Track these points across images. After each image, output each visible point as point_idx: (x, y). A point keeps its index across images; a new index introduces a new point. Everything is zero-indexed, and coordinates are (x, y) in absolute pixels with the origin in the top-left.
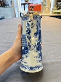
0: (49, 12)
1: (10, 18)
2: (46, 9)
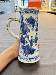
0: (48, 9)
1: (10, 12)
2: (46, 5)
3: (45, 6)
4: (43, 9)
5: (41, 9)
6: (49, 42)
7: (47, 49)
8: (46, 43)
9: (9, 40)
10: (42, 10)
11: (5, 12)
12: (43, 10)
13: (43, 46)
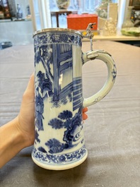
0: (115, 33)
1: (24, 44)
2: (109, 25)
3: (107, 26)
4: (102, 33)
5: (99, 34)
6: (111, 108)
7: (103, 122)
8: (104, 108)
9: (15, 105)
10: (101, 37)
11: (13, 44)
12: (103, 35)
13: (94, 117)
